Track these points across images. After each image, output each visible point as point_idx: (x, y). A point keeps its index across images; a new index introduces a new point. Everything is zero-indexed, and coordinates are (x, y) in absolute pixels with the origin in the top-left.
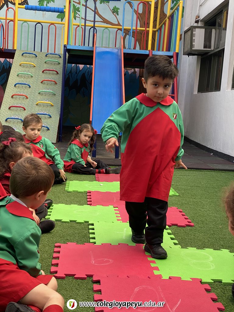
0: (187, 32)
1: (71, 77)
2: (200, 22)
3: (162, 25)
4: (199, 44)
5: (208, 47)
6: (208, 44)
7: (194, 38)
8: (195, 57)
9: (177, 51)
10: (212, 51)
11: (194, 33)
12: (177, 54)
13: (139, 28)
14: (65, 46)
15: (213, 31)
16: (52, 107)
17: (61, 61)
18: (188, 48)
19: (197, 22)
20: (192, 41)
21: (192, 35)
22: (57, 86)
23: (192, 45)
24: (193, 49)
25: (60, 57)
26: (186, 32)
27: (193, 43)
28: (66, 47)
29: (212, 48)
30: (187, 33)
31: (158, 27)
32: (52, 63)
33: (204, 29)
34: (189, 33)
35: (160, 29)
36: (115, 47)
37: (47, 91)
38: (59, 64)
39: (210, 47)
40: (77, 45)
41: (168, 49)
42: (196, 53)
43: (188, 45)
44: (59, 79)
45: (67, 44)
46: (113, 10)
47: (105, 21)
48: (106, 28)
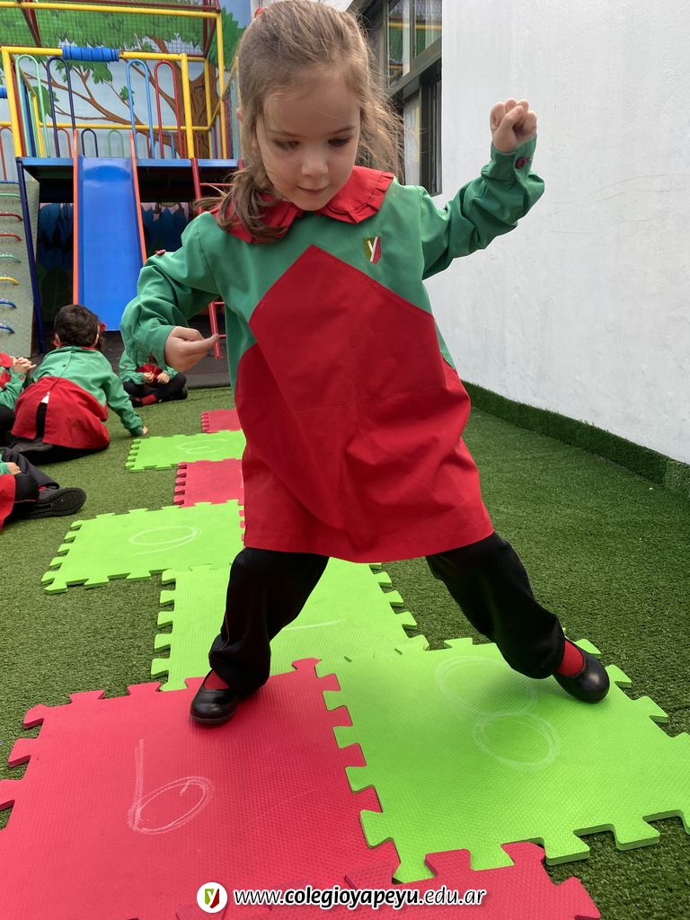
3: (216, 118)
14: (18, 160)
16: (15, 287)
22: (21, 244)
28: (21, 162)
31: (209, 122)
32: (6, 201)
35: (214, 125)
37: (3, 256)
41: (230, 155)
46: (121, 94)
47: (110, 117)
48: (114, 129)
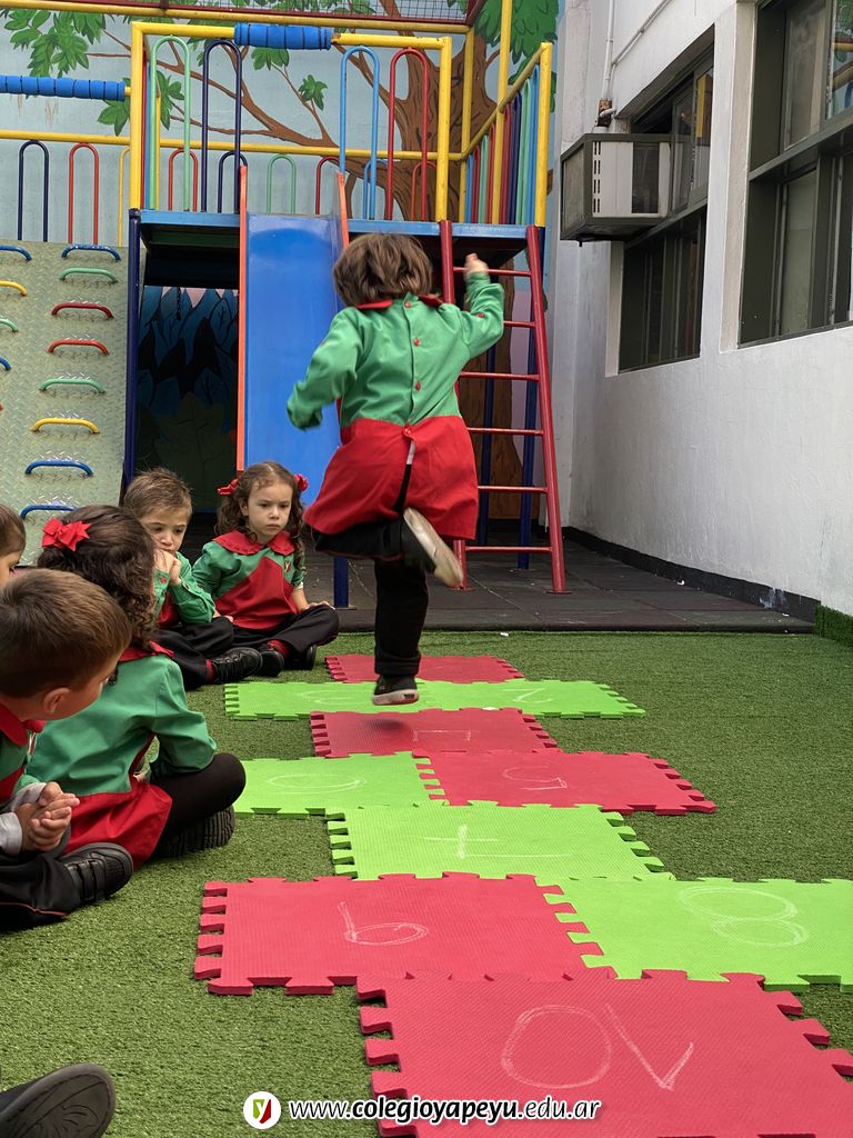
0: (570, 157)
1: (157, 334)
2: (614, 122)
3: (481, 139)
4: (615, 198)
5: (647, 205)
6: (646, 195)
7: (595, 177)
8: (605, 245)
9: (539, 222)
10: (660, 220)
11: (596, 158)
12: (541, 232)
13: (399, 152)
14: (133, 215)
15: (664, 149)
16: (93, 438)
17: (122, 271)
18: (576, 214)
19: (604, 121)
20: (589, 186)
21: (589, 168)
22: (108, 362)
23: (590, 204)
24: (596, 215)
25: (118, 258)
26: (567, 158)
27: (596, 196)
28: (138, 218)
29: (663, 211)
30: (570, 163)
31: (466, 145)
32: (85, 281)
33: (631, 145)
34: (580, 159)
35: (475, 152)
36: (318, 212)
37: (73, 380)
38: (114, 282)
39: (655, 209)
40: (177, 209)
41: (509, 217)
42: (607, 231)
43: (577, 204)
44: (116, 336)
45: (142, 207)
46: (302, 89)
47: (276, 130)
48: (282, 153)
